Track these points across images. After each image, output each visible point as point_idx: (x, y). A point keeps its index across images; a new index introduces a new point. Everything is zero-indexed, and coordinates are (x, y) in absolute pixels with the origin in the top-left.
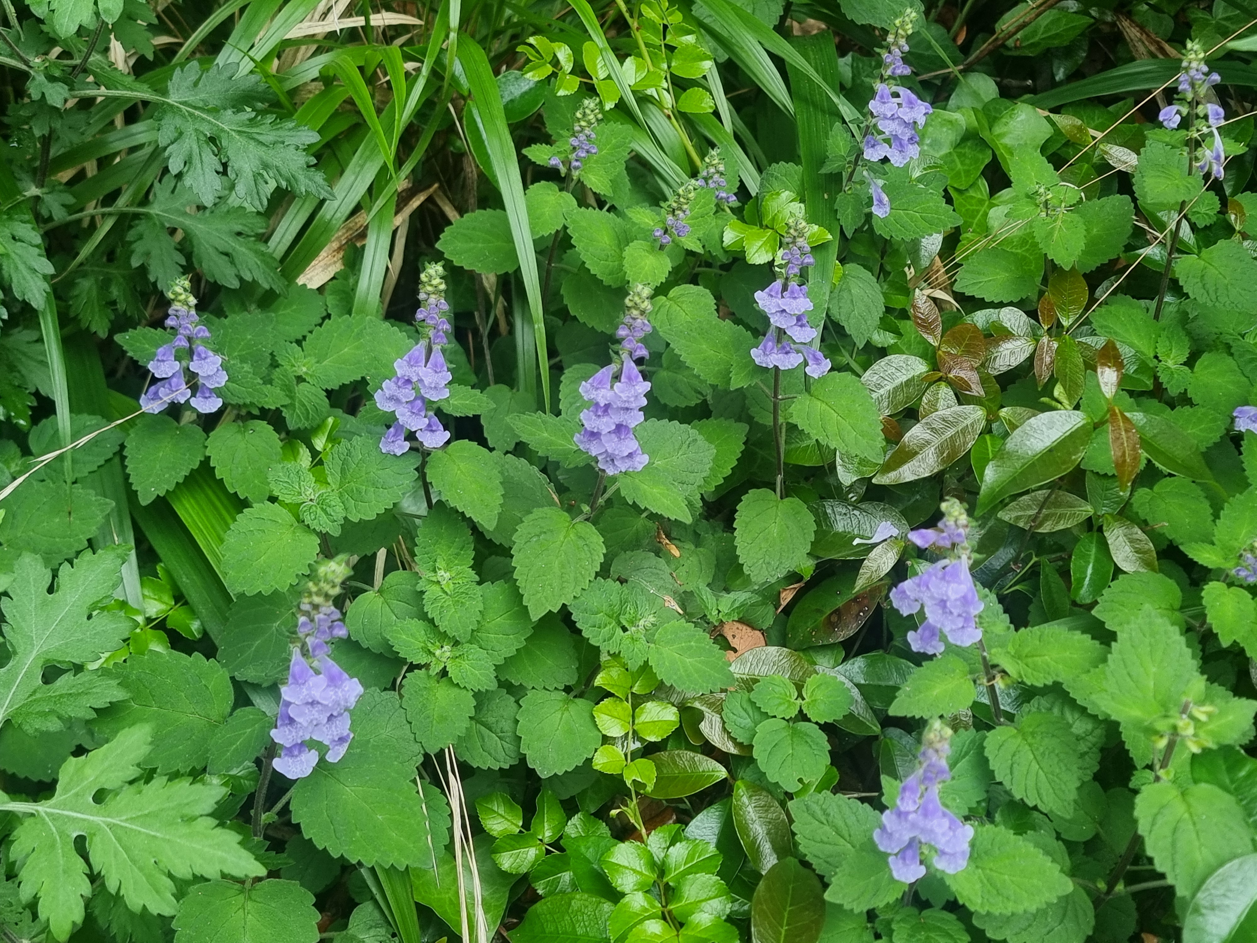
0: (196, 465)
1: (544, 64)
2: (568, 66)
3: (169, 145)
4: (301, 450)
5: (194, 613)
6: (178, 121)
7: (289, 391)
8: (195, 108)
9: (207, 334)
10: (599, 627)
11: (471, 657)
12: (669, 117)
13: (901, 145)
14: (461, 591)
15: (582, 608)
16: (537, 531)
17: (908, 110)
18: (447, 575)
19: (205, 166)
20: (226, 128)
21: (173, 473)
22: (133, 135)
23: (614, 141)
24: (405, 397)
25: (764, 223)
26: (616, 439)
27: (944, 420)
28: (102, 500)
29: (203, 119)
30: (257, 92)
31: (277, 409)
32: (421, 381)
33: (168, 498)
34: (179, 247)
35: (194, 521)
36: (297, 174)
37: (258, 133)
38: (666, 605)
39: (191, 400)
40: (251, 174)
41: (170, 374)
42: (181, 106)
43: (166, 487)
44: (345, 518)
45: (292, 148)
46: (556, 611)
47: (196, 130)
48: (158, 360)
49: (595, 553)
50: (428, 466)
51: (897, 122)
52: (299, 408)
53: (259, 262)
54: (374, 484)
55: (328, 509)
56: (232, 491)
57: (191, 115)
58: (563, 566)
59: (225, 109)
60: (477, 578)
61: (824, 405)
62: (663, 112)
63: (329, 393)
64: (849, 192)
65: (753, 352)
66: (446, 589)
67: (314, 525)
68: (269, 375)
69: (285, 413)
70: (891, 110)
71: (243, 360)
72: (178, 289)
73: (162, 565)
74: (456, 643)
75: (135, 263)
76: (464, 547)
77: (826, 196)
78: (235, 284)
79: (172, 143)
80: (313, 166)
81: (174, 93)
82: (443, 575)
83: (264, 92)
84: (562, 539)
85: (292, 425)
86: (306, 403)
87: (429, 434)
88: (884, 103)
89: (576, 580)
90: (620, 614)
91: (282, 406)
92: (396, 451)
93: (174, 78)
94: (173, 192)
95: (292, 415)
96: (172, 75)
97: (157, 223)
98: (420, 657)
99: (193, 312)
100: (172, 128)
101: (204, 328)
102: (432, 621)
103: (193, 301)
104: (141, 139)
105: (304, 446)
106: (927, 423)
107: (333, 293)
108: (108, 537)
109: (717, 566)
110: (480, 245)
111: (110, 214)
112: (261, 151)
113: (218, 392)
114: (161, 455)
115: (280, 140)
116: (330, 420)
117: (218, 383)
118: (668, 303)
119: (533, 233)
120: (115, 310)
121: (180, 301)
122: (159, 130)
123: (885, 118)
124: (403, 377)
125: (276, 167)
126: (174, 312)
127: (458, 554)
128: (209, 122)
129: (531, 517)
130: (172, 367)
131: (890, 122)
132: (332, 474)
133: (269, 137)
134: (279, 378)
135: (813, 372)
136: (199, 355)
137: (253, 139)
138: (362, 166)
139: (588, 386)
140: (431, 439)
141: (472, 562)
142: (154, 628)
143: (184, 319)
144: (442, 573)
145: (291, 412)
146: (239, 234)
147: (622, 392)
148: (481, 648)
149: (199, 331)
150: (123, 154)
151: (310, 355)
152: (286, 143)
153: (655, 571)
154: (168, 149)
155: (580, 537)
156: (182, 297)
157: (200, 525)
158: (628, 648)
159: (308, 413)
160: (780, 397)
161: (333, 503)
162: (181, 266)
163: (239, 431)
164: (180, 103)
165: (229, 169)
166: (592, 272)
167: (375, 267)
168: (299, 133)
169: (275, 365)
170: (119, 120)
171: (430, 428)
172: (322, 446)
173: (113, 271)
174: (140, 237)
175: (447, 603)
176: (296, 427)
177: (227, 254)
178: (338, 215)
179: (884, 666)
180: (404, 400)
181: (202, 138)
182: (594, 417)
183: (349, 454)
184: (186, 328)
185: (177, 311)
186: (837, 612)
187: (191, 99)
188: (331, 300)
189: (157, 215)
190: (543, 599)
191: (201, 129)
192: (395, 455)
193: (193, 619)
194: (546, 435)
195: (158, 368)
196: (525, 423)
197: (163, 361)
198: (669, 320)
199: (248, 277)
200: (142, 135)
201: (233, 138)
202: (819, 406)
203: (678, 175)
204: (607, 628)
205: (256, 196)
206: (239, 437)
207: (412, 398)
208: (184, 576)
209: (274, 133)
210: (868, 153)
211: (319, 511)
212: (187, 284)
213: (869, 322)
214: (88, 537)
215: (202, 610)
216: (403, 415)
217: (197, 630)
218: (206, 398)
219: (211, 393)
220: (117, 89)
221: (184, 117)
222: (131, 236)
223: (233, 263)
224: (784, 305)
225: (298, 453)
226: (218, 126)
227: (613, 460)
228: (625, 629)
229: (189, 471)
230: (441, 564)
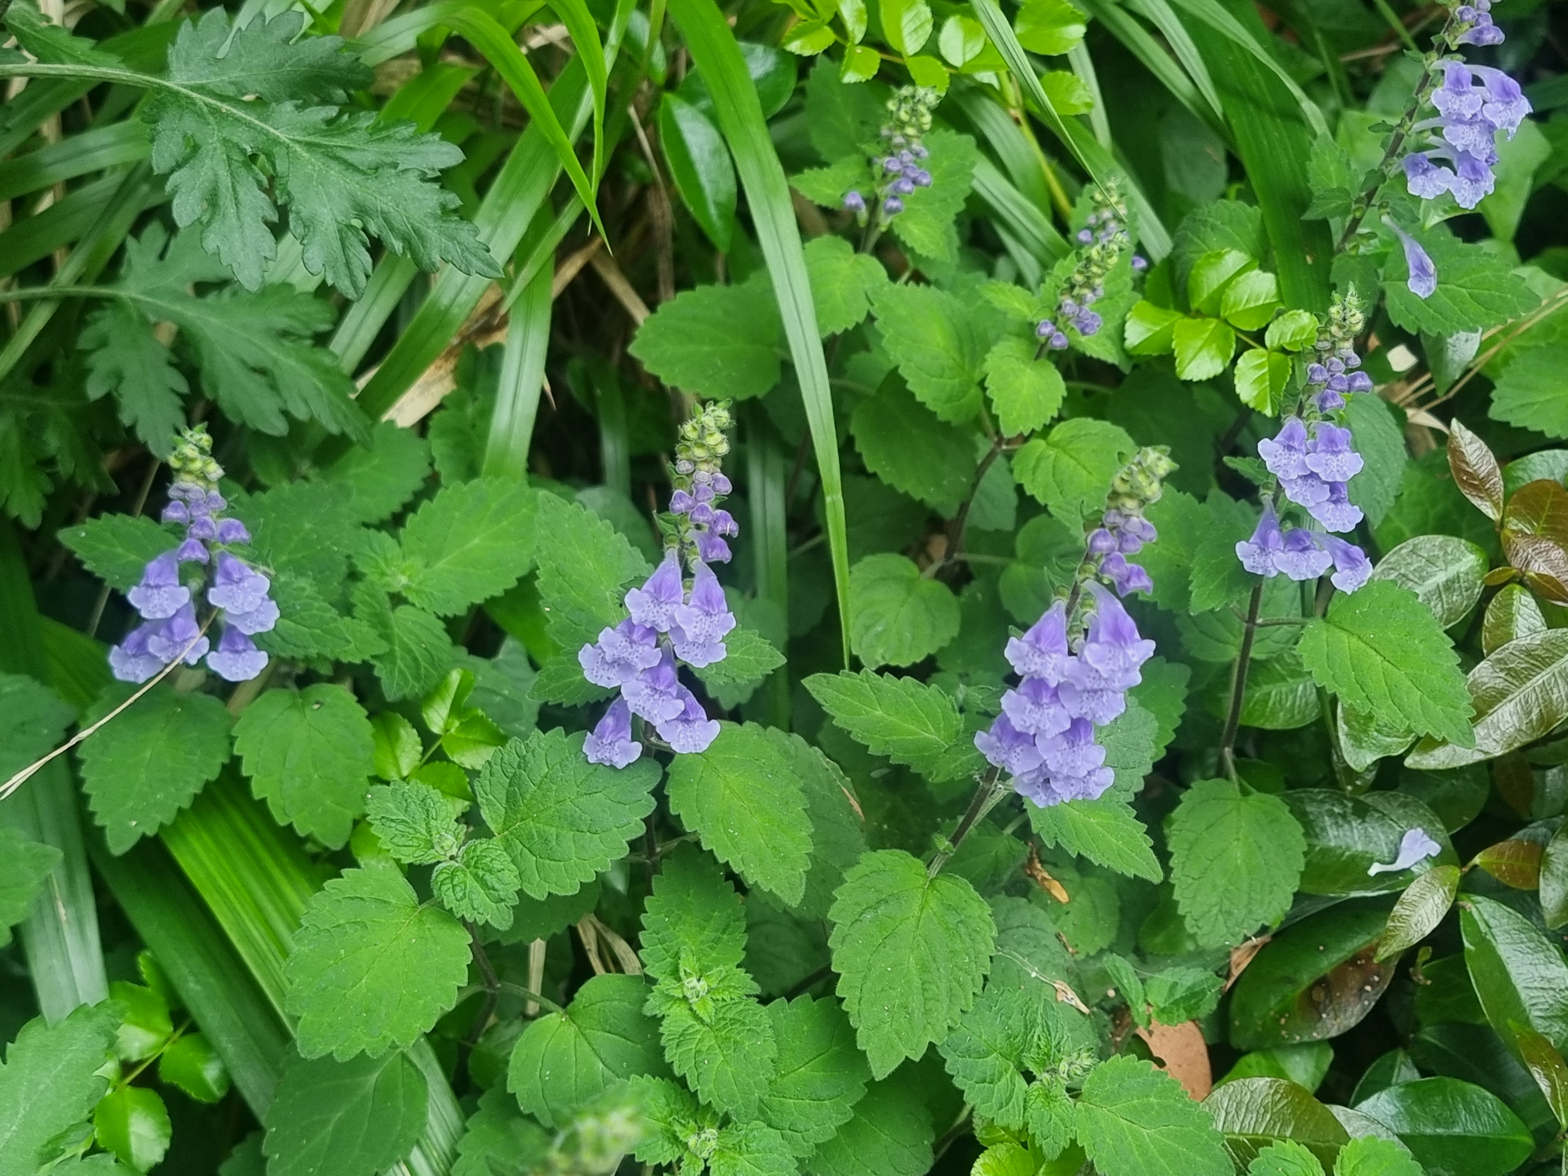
0: (213, 773)
1: (818, 27)
2: (857, 30)
3: (172, 171)
4: (402, 732)
5: (207, 1046)
6: (189, 124)
7: (381, 624)
8: (222, 98)
9: (245, 535)
10: (991, 1083)
11: (753, 1146)
12: (1017, 121)
13: (1475, 170)
14: (730, 1015)
15: (963, 1047)
16: (872, 897)
17: (1501, 107)
18: (702, 986)
19: (244, 211)
20: (283, 137)
21: (173, 790)
22: (87, 151)
23: (945, 163)
24: (643, 659)
25: (1194, 305)
26: (1065, 745)
27: (1529, 655)
28: (38, 847)
29: (238, 120)
30: (338, 70)
31: (365, 663)
32: (677, 630)
33: (163, 837)
34: (175, 360)
35: (209, 875)
36: (423, 228)
37: (345, 148)
38: (1060, 999)
39: (208, 658)
40: (333, 228)
41: (171, 613)
42: (194, 95)
43: (159, 818)
44: (520, 893)
45: (413, 177)
46: (917, 1060)
47: (225, 141)
48: (148, 586)
49: (979, 938)
50: (670, 783)
51: (1477, 128)
52: (402, 659)
53: (321, 386)
54: (573, 825)
55: (488, 877)
56: (282, 822)
57: (214, 111)
58: (924, 968)
59: (278, 100)
60: (756, 989)
61: (1354, 640)
62: (1008, 113)
63: (451, 624)
64: (1353, 253)
65: (1241, 548)
66: (701, 1013)
67: (463, 910)
68: (345, 595)
69: (380, 671)
70: (1471, 106)
71: (300, 572)
72: (189, 451)
73: (148, 954)
74: (725, 1122)
75: (95, 390)
76: (728, 926)
77: (1309, 260)
78: (279, 428)
79: (179, 166)
80: (455, 211)
81: (179, 70)
82: (694, 985)
83: (351, 70)
84: (917, 912)
85: (391, 690)
86: (413, 647)
87: (680, 727)
88: (1459, 94)
89: (952, 996)
90: (1022, 1052)
91: (374, 657)
92: (616, 759)
93: (179, 40)
94: (162, 256)
95: (391, 672)
96: (175, 35)
97: (135, 315)
98: (658, 1150)
99: (215, 492)
100: (178, 138)
101: (237, 522)
102: (682, 1082)
103: (215, 470)
104: (104, 158)
105: (409, 725)
106: (1499, 661)
107: (443, 433)
108: (47, 911)
109: (1122, 910)
110: (706, 349)
111: (45, 299)
112: (353, 183)
113: (260, 641)
114: (148, 754)
115: (388, 160)
116: (455, 677)
117: (262, 625)
118: (1052, 452)
119: (821, 329)
120: (53, 476)
121: (190, 472)
122: (152, 140)
123: (1460, 121)
124: (642, 624)
125: (382, 212)
126: (181, 494)
127: (717, 941)
128: (249, 125)
129: (858, 870)
130: (174, 598)
131: (1466, 128)
132: (489, 803)
133: (368, 155)
134: (364, 603)
135: (1344, 582)
136: (228, 575)
137: (337, 158)
138: (504, 209)
139: (1026, 647)
140: (686, 737)
141: (743, 955)
142: (136, 1083)
143: (198, 506)
144: (693, 981)
145: (389, 666)
146: (285, 334)
147: (1101, 661)
148: (770, 1125)
149: (229, 529)
150: (59, 190)
151: (412, 553)
152: (400, 168)
153: (1031, 932)
154: (172, 179)
155: (949, 907)
156: (197, 465)
157: (222, 883)
158: (1042, 1117)
159: (418, 666)
160: (1259, 621)
161: (497, 865)
162: (181, 396)
163: (293, 706)
164: (193, 88)
165: (291, 217)
166: (919, 398)
167: (522, 391)
168: (423, 148)
169: (354, 576)
170: (49, 127)
171: (685, 718)
172: (441, 724)
173: (47, 401)
174: (103, 343)
175: (707, 1044)
176: (399, 695)
177: (262, 371)
178: (463, 297)
179: (1445, 1101)
180: (640, 667)
181: (237, 157)
182: (1030, 706)
183: (523, 764)
184: (204, 524)
185: (185, 491)
186: (1322, 983)
187: (213, 81)
188: (438, 445)
189: (134, 300)
190: (894, 1035)
191: (235, 139)
192: (612, 767)
193: (207, 1060)
194: (879, 713)
195: (147, 599)
196: (839, 691)
197: (158, 587)
198: (1060, 484)
199: (301, 413)
200: (104, 151)
201: (297, 157)
202: (1346, 642)
203: (1036, 223)
204: (1003, 1080)
205: (343, 270)
206: (294, 716)
207: (656, 663)
208: (191, 978)
209: (374, 148)
210: (1415, 185)
211: (470, 881)
212: (206, 440)
213: (1387, 481)
214: (13, 922)
215: (227, 1044)
216: (636, 694)
217: (217, 1081)
218: (237, 652)
219: (246, 643)
220: (62, 62)
221: (200, 115)
222: (86, 339)
223: (274, 387)
224: (1316, 466)
225: (398, 737)
226: (267, 134)
227: (1047, 781)
228: (1029, 1077)
229: (201, 785)
230: (687, 964)
